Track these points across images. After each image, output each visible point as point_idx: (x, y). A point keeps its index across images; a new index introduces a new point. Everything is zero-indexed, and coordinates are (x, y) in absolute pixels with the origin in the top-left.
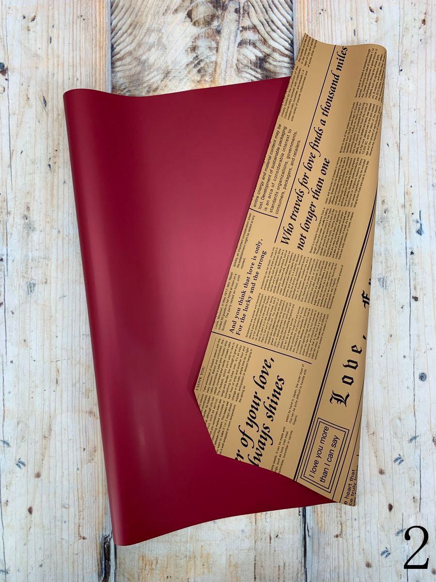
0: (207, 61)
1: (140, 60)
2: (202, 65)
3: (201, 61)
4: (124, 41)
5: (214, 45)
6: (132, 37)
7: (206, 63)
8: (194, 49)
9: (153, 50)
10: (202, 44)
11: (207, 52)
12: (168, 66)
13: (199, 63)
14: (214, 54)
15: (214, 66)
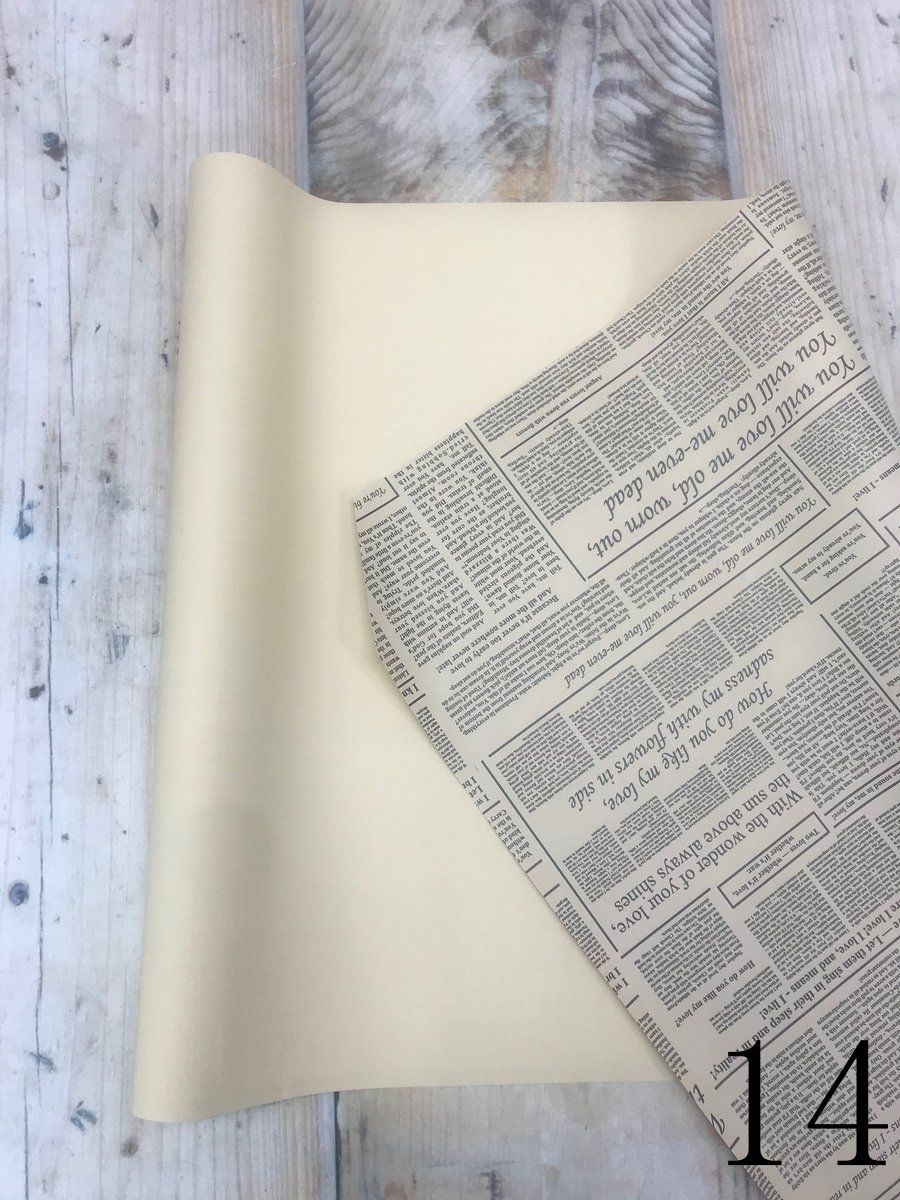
0: (529, 125)
1: (374, 124)
2: (517, 133)
3: (515, 125)
4: (335, 86)
5: (540, 91)
6: (354, 78)
7: (525, 131)
8: (496, 100)
9: (403, 104)
10: (515, 91)
11: (527, 109)
12: (439, 138)
13: (509, 131)
14: (542, 112)
15: (544, 137)
